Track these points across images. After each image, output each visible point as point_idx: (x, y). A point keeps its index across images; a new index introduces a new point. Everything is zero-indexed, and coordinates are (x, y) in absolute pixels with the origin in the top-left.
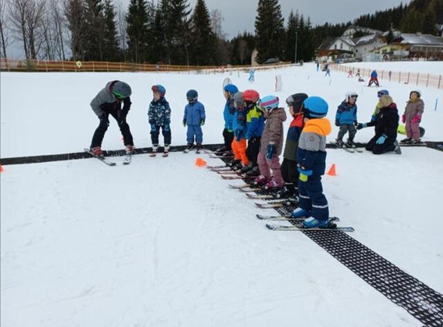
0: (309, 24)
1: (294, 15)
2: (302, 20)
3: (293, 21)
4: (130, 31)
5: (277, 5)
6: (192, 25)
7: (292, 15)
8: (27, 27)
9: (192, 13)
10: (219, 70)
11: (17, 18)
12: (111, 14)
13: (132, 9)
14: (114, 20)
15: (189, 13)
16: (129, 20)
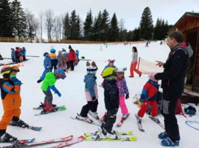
0: (167, 23)
1: (160, 19)
2: (163, 21)
3: (158, 22)
4: (85, 28)
5: (150, 15)
6: (110, 25)
7: (158, 19)
8: (49, 27)
9: (110, 21)
10: (115, 43)
11: (46, 25)
12: (79, 22)
13: (87, 20)
14: (80, 24)
15: (109, 20)
16: (85, 24)
